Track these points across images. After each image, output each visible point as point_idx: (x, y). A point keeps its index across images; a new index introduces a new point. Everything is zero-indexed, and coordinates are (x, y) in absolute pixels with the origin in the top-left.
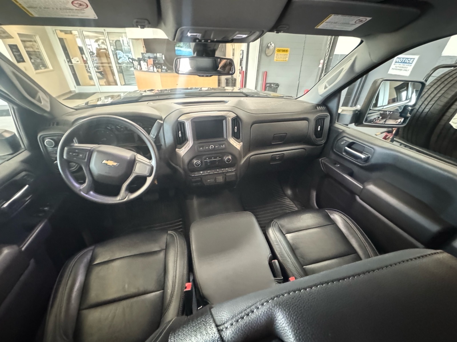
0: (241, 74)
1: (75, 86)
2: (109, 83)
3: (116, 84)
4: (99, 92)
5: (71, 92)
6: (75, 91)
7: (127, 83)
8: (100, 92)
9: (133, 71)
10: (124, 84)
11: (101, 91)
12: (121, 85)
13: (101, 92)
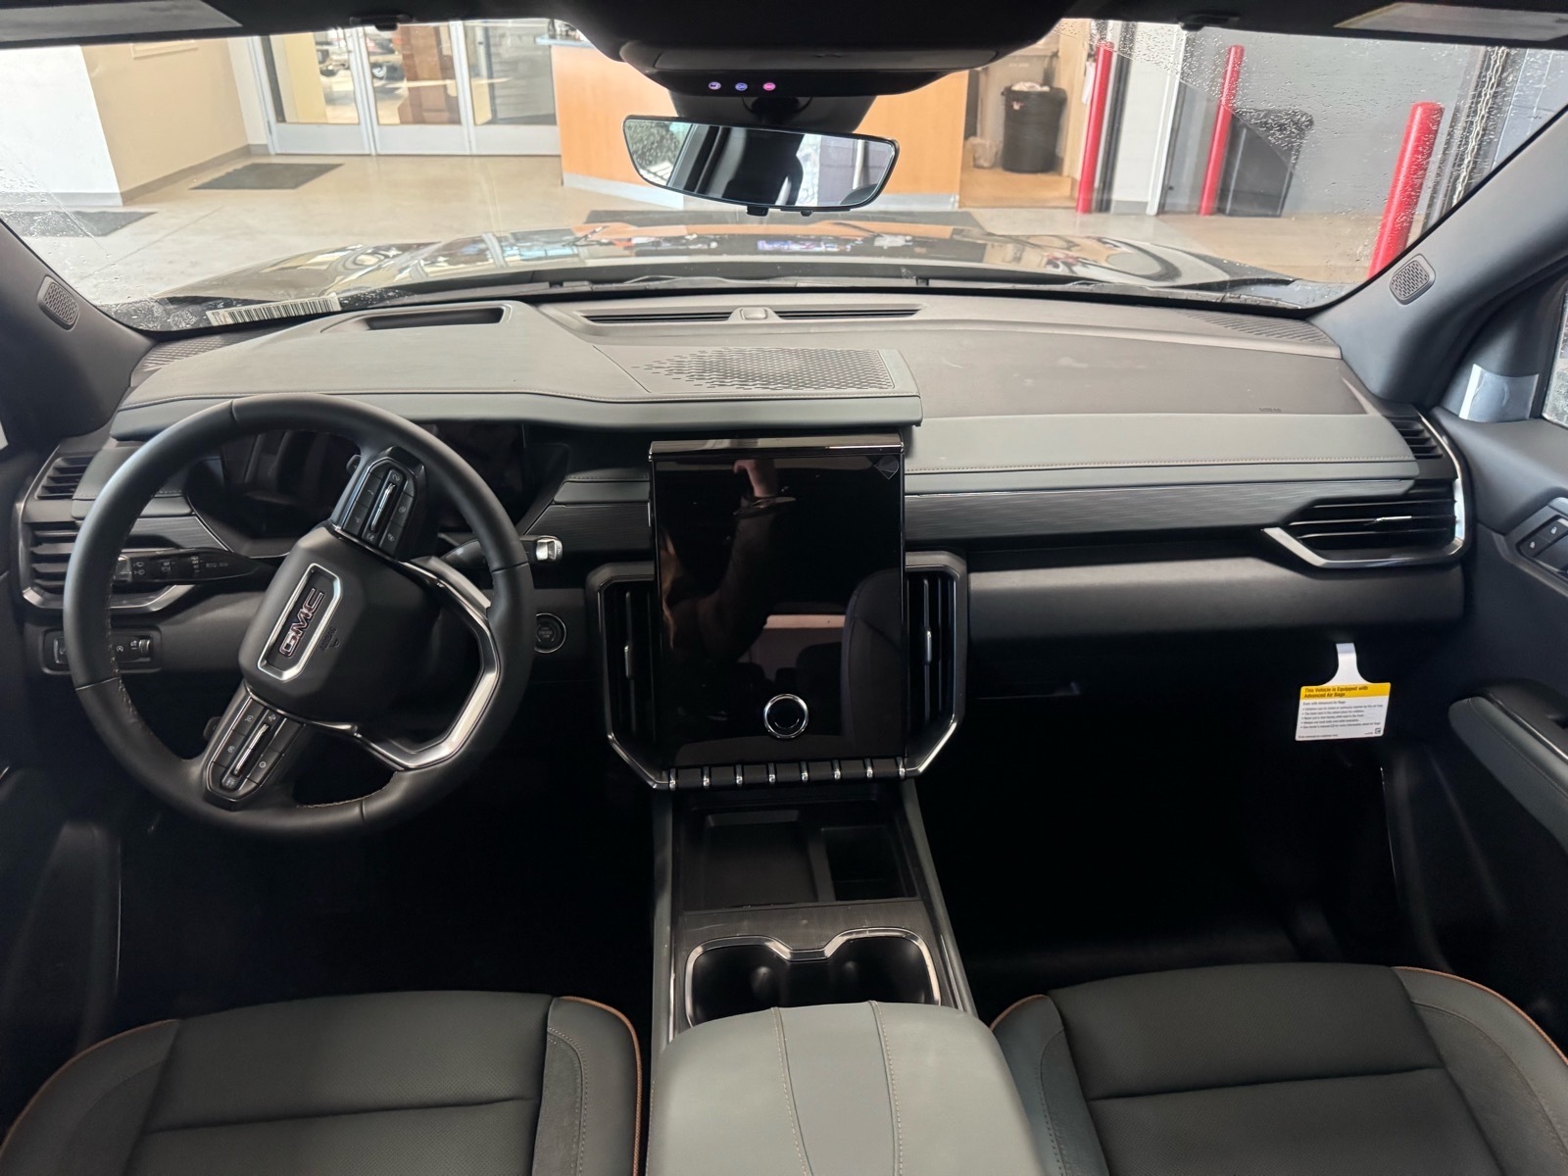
0: (1096, 61)
1: (269, 122)
2: (417, 113)
3: (455, 120)
4: (369, 155)
5: (247, 151)
6: (266, 146)
7: (500, 115)
8: (373, 153)
9: (550, 47)
10: (489, 116)
11: (380, 152)
12: (475, 124)
13: (378, 155)
